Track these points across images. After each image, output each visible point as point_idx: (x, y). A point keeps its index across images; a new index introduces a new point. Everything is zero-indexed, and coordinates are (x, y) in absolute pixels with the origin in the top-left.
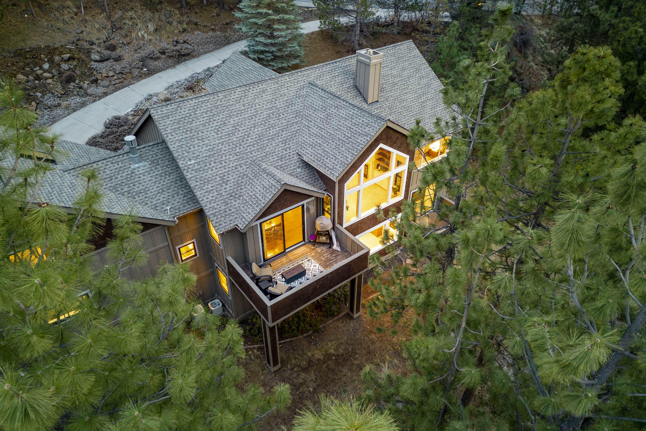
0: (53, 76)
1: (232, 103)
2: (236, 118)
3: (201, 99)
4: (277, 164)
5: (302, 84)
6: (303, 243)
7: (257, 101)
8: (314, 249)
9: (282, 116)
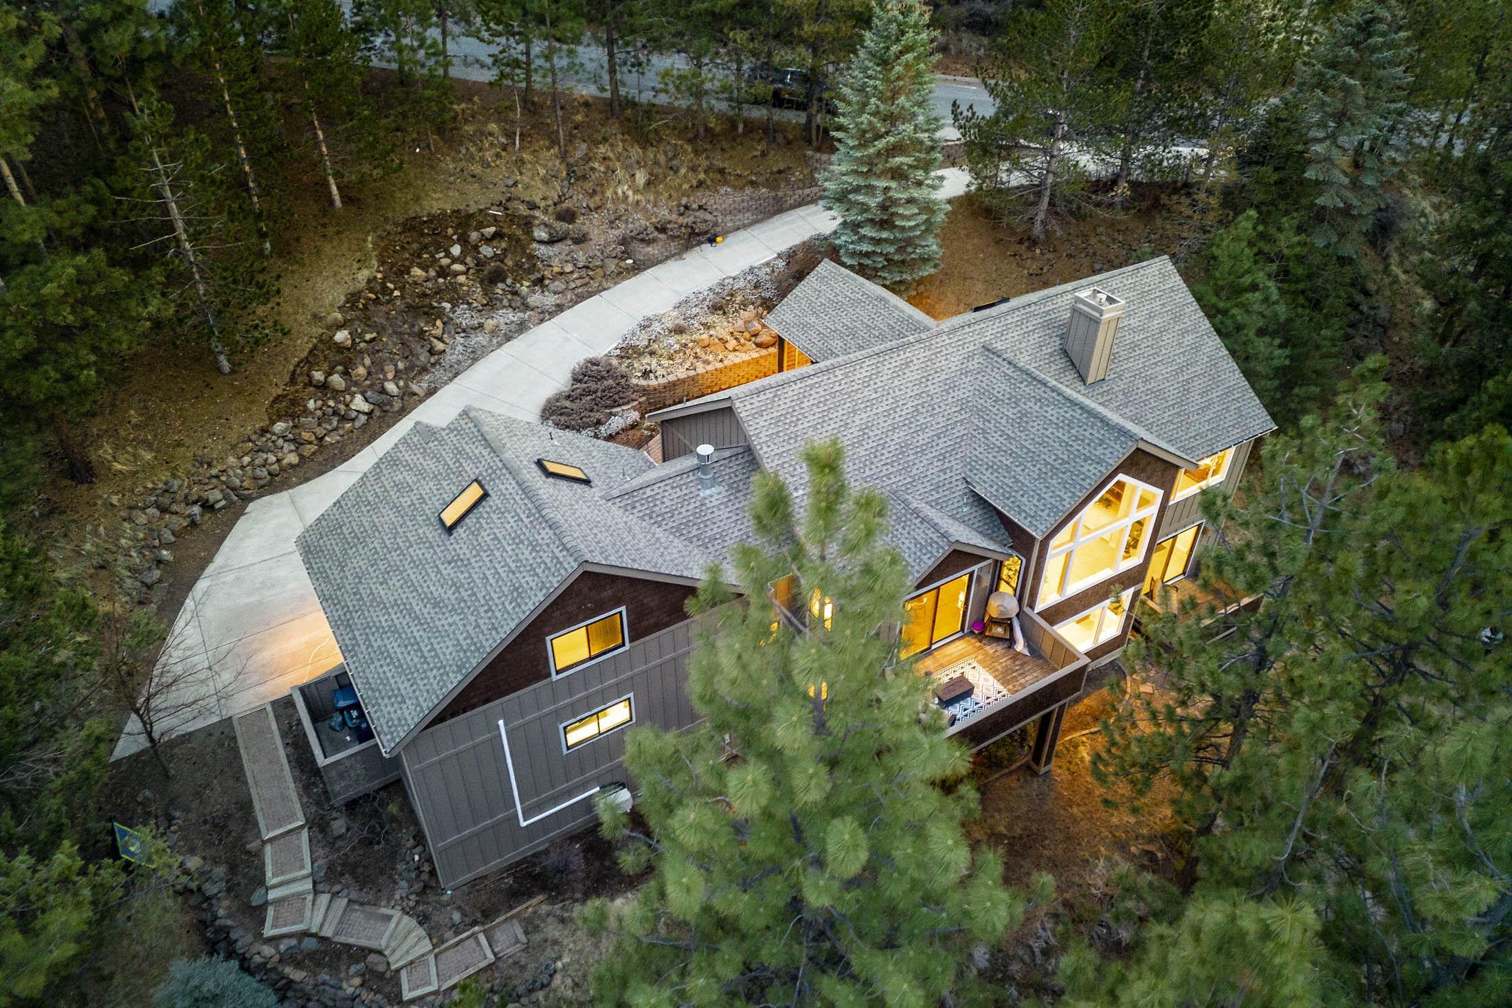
0: (468, 269)
4: (931, 498)
5: (972, 348)
6: (961, 634)
8: (980, 648)
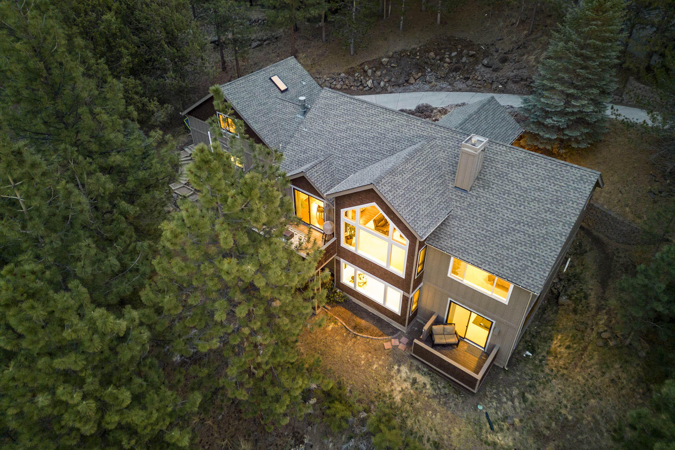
0: (451, 63)
1: (365, 114)
2: (354, 125)
3: (352, 101)
6: (322, 231)
7: (379, 124)
9: (381, 144)
